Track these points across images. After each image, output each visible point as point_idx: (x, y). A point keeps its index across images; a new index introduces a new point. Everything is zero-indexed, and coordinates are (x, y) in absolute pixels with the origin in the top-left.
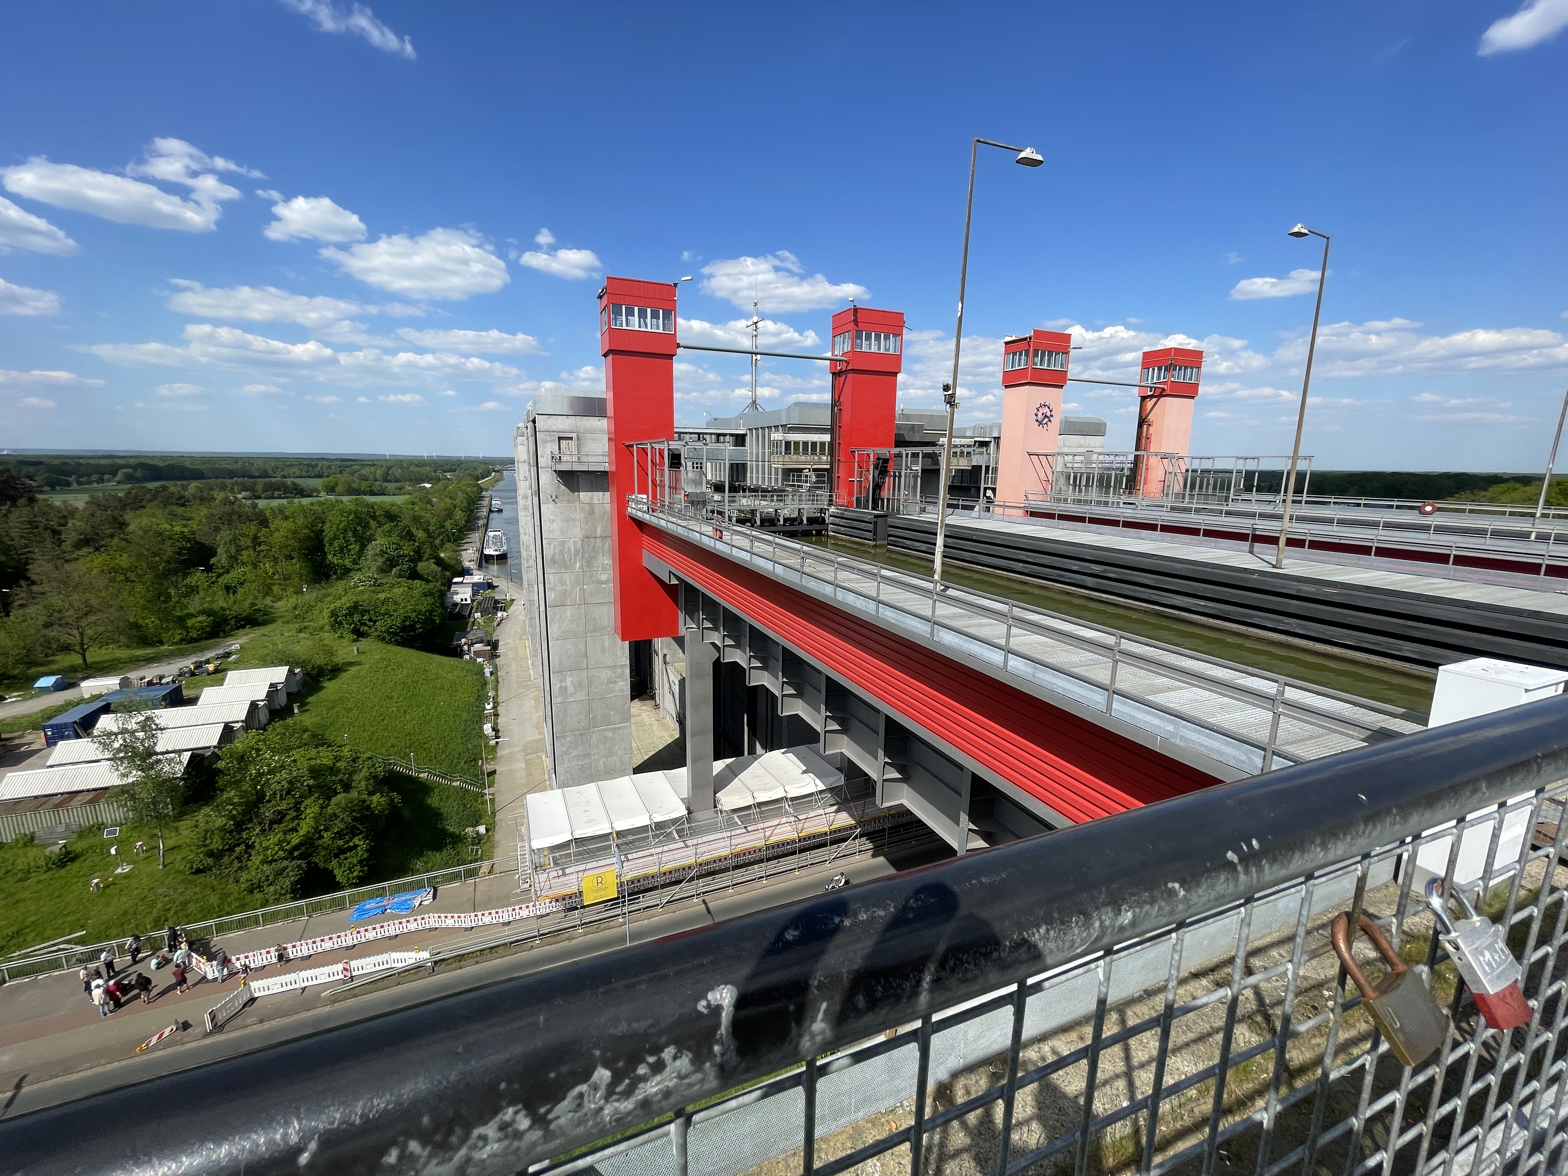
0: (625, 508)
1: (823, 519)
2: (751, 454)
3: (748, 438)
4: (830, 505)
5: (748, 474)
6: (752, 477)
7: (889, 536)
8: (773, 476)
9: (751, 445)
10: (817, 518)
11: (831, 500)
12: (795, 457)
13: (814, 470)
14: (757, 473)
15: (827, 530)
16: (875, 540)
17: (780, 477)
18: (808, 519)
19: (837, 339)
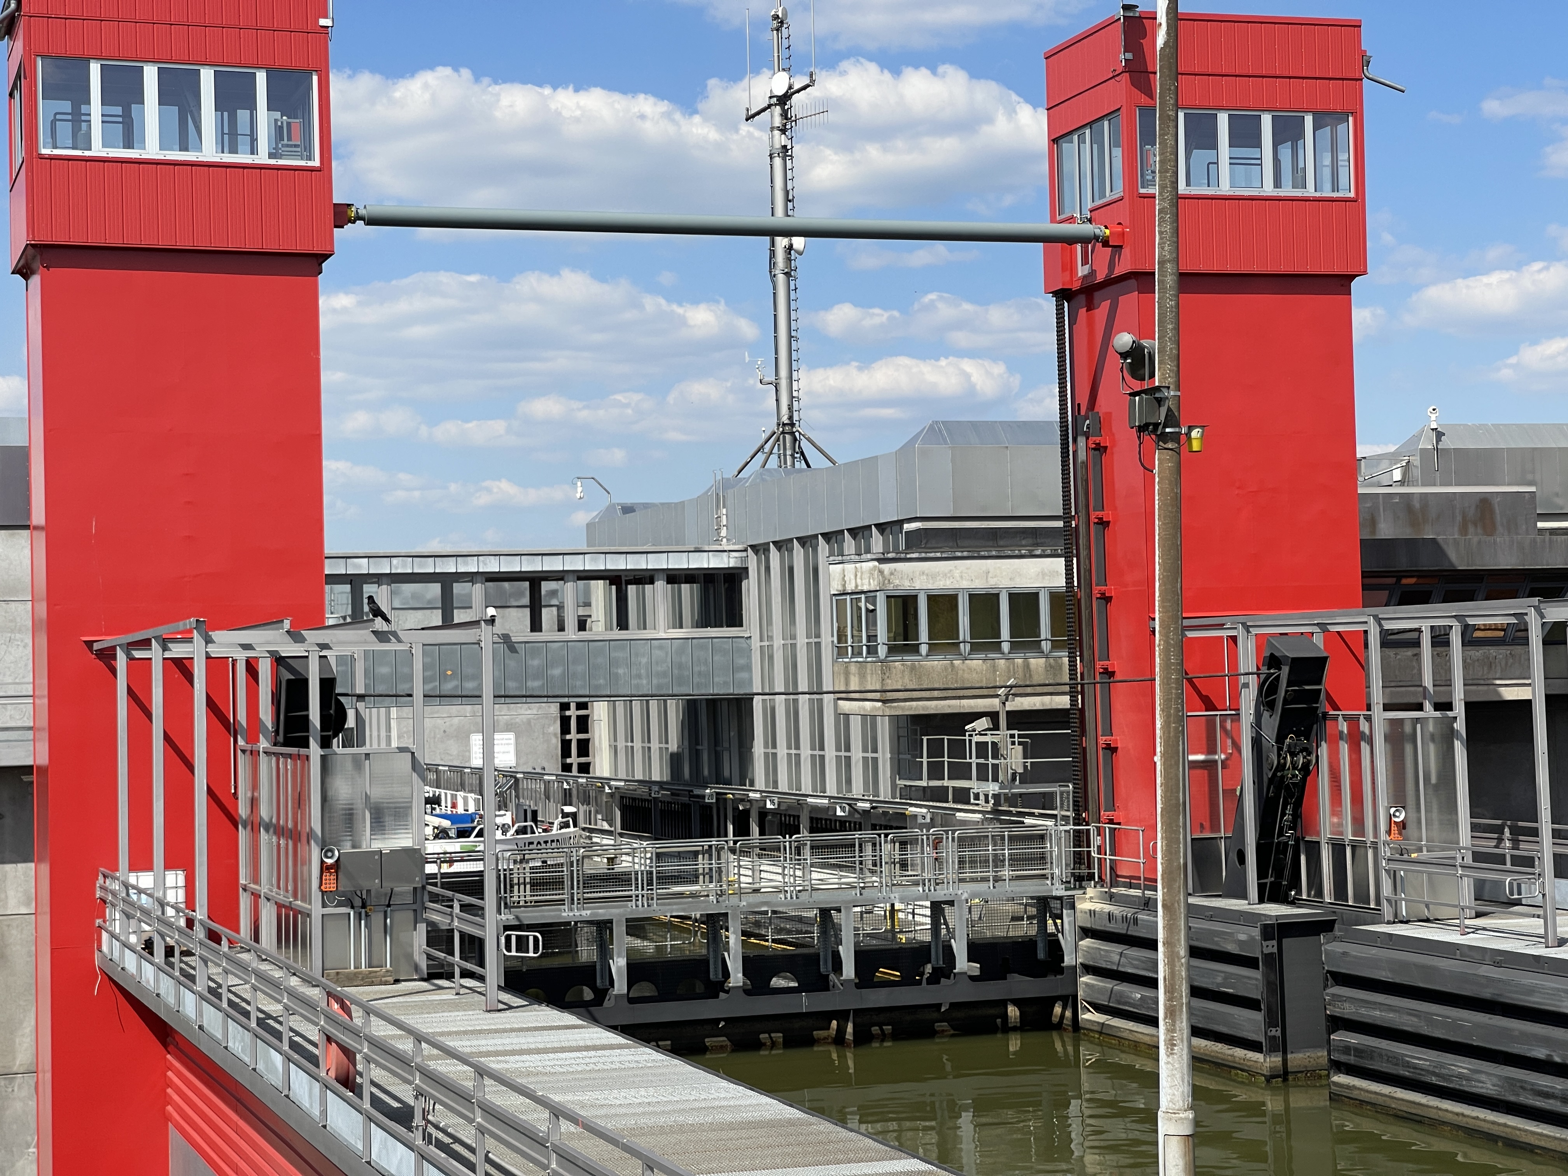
0: (92, 937)
1: (1055, 947)
2: (768, 655)
3: (750, 590)
4: (1080, 880)
5: (759, 749)
6: (771, 760)
7: (1337, 1023)
8: (857, 754)
9: (766, 619)
10: (1027, 945)
11: (1080, 859)
12: (937, 663)
13: (1018, 719)
14: (794, 741)
15: (1071, 1000)
16: (1280, 1046)
17: (884, 755)
18: (975, 950)
19: (1070, 148)
